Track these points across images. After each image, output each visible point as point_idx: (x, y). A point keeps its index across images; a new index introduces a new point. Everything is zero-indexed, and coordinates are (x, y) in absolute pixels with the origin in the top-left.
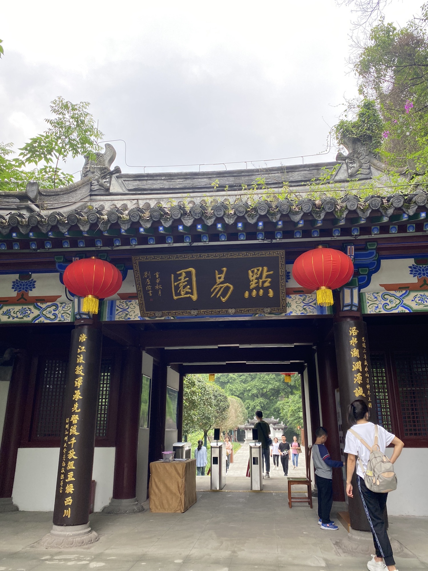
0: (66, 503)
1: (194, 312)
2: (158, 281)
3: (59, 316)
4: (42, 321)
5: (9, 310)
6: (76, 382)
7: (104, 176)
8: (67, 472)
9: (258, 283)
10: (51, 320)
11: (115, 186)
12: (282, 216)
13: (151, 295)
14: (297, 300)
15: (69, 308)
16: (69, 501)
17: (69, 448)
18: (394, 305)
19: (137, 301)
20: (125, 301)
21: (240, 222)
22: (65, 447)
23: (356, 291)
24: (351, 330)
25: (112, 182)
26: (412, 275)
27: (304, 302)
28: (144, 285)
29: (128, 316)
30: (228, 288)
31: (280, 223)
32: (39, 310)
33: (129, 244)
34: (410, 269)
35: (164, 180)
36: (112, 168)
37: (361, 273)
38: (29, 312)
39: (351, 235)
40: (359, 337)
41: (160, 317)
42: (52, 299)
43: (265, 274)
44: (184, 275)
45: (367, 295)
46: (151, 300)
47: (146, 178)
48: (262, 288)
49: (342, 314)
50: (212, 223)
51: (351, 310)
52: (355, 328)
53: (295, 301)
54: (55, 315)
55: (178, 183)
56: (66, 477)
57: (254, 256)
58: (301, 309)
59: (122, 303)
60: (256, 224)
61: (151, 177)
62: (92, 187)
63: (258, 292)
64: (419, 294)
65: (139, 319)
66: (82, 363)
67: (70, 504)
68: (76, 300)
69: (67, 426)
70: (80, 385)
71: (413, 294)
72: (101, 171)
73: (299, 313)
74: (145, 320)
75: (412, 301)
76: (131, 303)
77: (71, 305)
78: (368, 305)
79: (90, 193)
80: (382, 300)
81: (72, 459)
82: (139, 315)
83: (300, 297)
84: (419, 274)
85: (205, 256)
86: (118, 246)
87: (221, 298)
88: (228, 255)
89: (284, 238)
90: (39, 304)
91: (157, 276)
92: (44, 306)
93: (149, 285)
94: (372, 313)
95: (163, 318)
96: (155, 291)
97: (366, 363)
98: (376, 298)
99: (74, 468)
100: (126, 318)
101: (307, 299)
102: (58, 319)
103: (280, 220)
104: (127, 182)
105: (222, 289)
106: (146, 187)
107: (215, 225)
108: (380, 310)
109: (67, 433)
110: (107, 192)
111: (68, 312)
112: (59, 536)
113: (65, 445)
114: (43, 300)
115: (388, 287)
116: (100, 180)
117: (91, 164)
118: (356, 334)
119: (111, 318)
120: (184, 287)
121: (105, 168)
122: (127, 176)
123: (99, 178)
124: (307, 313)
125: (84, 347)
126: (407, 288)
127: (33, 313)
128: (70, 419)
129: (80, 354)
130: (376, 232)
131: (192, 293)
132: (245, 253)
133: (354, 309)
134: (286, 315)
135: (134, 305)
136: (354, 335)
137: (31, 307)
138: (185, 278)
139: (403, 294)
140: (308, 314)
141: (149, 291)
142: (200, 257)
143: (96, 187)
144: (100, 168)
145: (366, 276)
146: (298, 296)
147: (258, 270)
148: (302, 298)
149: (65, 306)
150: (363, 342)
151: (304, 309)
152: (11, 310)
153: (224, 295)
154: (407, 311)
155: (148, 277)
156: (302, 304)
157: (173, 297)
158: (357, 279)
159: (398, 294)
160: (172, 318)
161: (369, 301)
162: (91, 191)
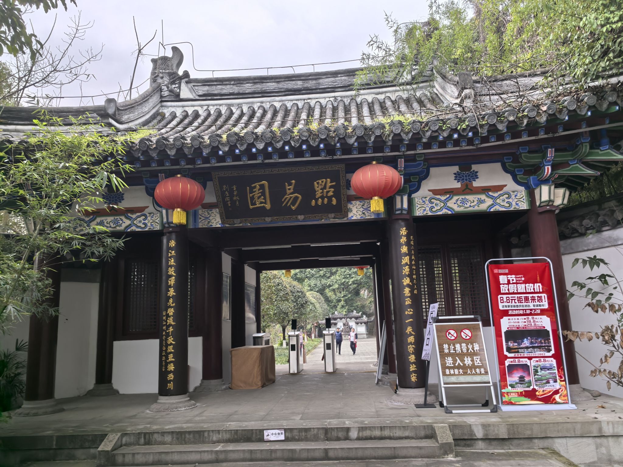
0: (169, 378)
1: (268, 219)
2: (235, 193)
3: (149, 224)
4: (134, 229)
5: (103, 221)
6: (169, 281)
7: (174, 81)
8: (167, 354)
9: (322, 192)
10: (141, 229)
11: (185, 92)
12: (340, 139)
13: (229, 205)
14: (357, 205)
15: (157, 217)
16: (171, 376)
17: (168, 335)
18: (439, 208)
19: (217, 210)
20: (206, 210)
21: (304, 144)
22: (164, 335)
23: (405, 198)
24: (401, 231)
25: (182, 88)
26: (456, 181)
27: (363, 207)
28: (224, 197)
29: (210, 224)
30: (296, 198)
31: (338, 145)
32: (130, 220)
33: (209, 163)
34: (455, 176)
35: (233, 85)
36: (180, 73)
37: (412, 180)
38: (121, 222)
39: (399, 151)
40: (408, 236)
41: (238, 224)
42: (141, 210)
43: (329, 184)
44: (258, 187)
45: (416, 200)
46: (230, 209)
47: (215, 83)
48: (327, 197)
49: (394, 217)
50: (281, 146)
51: (401, 214)
52: (405, 228)
53: (355, 206)
54: (145, 224)
55: (248, 87)
56: (167, 358)
57: (319, 170)
58: (361, 213)
59: (204, 212)
60: (318, 146)
61: (220, 82)
62: (162, 93)
63: (323, 200)
64: (461, 197)
65: (220, 226)
66: (173, 265)
67: (172, 379)
68: (164, 212)
69: (164, 318)
70: (173, 284)
71: (455, 198)
72: (170, 76)
73: (359, 217)
74: (226, 227)
75: (455, 203)
76: (212, 211)
77: (158, 215)
78: (417, 208)
79: (160, 100)
80: (429, 204)
81: (171, 344)
82: (220, 222)
83: (359, 203)
84: (462, 180)
85: (275, 171)
86: (200, 164)
87: (291, 206)
88: (295, 170)
89: (343, 154)
90: (129, 215)
91: (235, 189)
92: (134, 216)
93: (228, 196)
94: (420, 215)
95: (241, 225)
96: (233, 202)
97: (413, 258)
98: (424, 202)
99: (173, 351)
100: (209, 225)
101: (366, 204)
102: (148, 228)
103: (338, 142)
104: (196, 88)
105: (292, 199)
106: (216, 92)
107: (283, 147)
108: (427, 212)
109: (165, 323)
110: (177, 98)
111: (157, 221)
112: (165, 403)
113: (164, 333)
114: (132, 210)
115: (436, 192)
116: (170, 86)
117: (159, 68)
118: (406, 233)
119: (195, 225)
120: (259, 198)
121: (174, 73)
122: (196, 81)
123: (169, 84)
124: (366, 216)
125: (173, 252)
126: (451, 192)
127: (124, 223)
128: (167, 312)
129: (171, 257)
130: (420, 149)
131: (265, 203)
132: (310, 167)
133: (404, 212)
134: (348, 219)
135: (215, 213)
136: (404, 234)
137: (123, 218)
138: (259, 190)
139: (447, 198)
140: (367, 218)
141: (228, 201)
142: (272, 171)
143: (166, 93)
144: (169, 73)
145: (417, 183)
146: (358, 203)
147: (322, 182)
148: (362, 204)
149: (153, 216)
150: (412, 240)
151: (364, 213)
152: (104, 221)
153: (293, 203)
154: (450, 213)
155: (227, 190)
156: (362, 209)
157: (249, 206)
158: (408, 186)
159: (443, 198)
160: (249, 224)
161: (418, 205)
162: (161, 97)
